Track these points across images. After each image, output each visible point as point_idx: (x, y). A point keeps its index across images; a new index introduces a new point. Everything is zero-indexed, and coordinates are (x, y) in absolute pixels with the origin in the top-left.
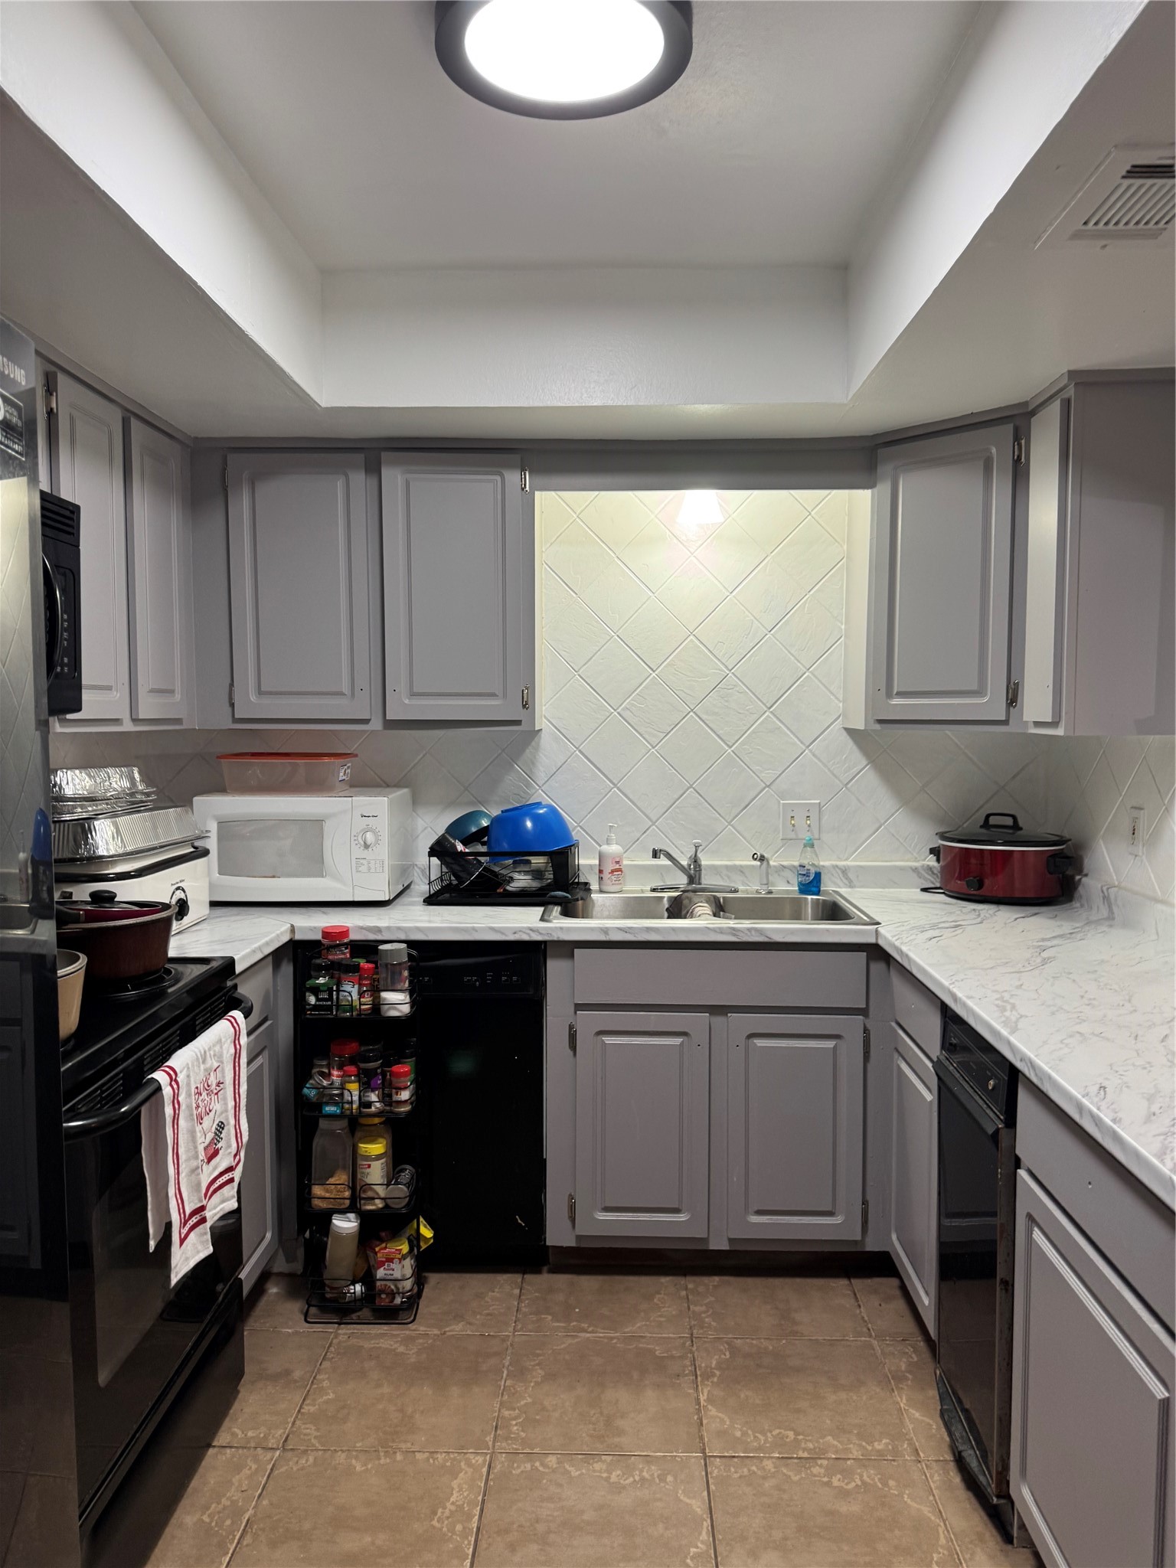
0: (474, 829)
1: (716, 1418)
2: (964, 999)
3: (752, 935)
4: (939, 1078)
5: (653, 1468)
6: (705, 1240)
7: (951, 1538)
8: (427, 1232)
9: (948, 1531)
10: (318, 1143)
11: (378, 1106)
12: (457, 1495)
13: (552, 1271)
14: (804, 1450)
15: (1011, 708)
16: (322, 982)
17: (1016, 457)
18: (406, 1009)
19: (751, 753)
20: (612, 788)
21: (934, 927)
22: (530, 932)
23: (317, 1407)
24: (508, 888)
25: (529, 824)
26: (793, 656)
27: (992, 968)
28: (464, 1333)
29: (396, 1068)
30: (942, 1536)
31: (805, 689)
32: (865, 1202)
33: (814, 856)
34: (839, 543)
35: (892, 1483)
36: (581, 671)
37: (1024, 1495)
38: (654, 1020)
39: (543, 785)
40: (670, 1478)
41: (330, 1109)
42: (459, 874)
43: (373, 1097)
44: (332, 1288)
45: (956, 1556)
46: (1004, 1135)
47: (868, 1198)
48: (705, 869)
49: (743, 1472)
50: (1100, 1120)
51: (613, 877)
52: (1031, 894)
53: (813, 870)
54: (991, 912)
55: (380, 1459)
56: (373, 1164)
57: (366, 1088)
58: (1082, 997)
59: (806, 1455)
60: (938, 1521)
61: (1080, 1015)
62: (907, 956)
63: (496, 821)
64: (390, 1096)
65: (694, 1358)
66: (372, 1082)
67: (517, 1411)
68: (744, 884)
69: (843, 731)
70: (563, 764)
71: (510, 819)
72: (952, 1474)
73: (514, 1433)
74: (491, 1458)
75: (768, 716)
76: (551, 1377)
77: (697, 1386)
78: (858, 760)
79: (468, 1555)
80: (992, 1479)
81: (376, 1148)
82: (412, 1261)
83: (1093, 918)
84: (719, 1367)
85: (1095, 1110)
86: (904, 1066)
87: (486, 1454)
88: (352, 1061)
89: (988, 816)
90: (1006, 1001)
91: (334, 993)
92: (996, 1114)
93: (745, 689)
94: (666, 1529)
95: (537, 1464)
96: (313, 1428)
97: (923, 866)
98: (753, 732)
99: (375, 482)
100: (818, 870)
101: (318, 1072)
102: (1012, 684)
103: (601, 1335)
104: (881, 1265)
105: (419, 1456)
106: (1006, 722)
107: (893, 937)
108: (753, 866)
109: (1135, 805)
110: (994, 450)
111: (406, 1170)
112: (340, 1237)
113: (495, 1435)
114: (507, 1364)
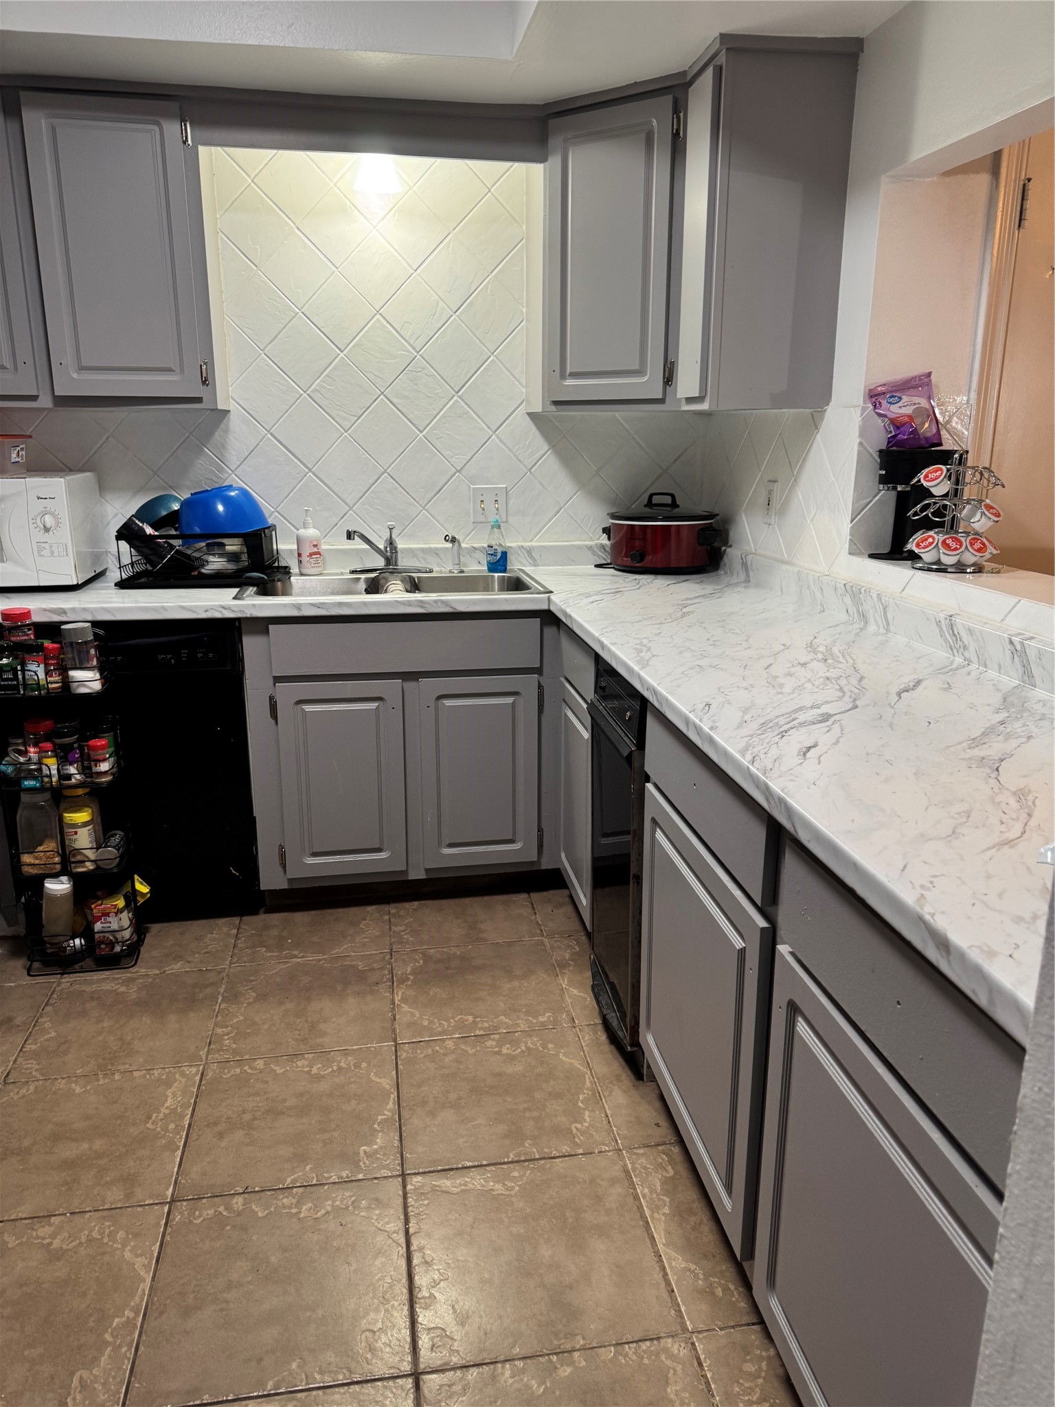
0: (164, 513)
1: (407, 1013)
2: (609, 645)
3: (439, 607)
4: (592, 718)
5: (350, 1058)
6: (405, 872)
7: (595, 1082)
8: (142, 888)
9: (593, 1077)
10: (21, 816)
11: (77, 778)
12: (172, 1100)
13: (267, 912)
14: (481, 1029)
15: (668, 387)
16: (5, 662)
17: (674, 131)
18: (97, 686)
19: (442, 437)
20: (308, 473)
21: (599, 593)
22: (222, 610)
23: (38, 1045)
24: (203, 571)
25: (220, 508)
26: (478, 339)
27: (638, 622)
28: (183, 970)
29: (92, 742)
30: (588, 1080)
31: (490, 373)
32: (540, 830)
33: (501, 537)
34: (518, 223)
35: (550, 1046)
36: (267, 349)
37: (649, 1040)
38: (349, 688)
39: (236, 470)
40: (364, 1065)
41: (29, 783)
42: (150, 557)
43: (72, 770)
44: (52, 944)
45: (597, 1094)
46: (636, 755)
47: (544, 826)
48: (402, 553)
49: (427, 1052)
50: (701, 729)
51: (311, 560)
52: (683, 564)
53: (500, 550)
54: (649, 580)
55: (98, 1080)
56: (79, 830)
57: (64, 762)
58: (708, 639)
59: (482, 1032)
60: (585, 1070)
61: (703, 652)
62: (570, 616)
63: (185, 504)
64: (90, 768)
65: (392, 968)
66: (69, 756)
67: (230, 1028)
68: (439, 565)
69: (527, 416)
70: (255, 448)
71: (200, 502)
72: (599, 1033)
73: (226, 1046)
74: (204, 1068)
75: (456, 401)
76: (262, 997)
77: (393, 990)
78: (540, 445)
79: (180, 1146)
80: (627, 1032)
81: (82, 816)
82: (130, 915)
83: (732, 582)
84: (413, 973)
85: (697, 721)
86: (570, 714)
87: (200, 1065)
88: (48, 738)
89: (651, 496)
90: (645, 646)
91: (19, 672)
92: (630, 739)
93: (434, 372)
94: (359, 1104)
95: (246, 1068)
96: (34, 1063)
97: (597, 544)
98: (443, 417)
99: (17, 126)
100: (504, 550)
101: (13, 750)
102: (668, 362)
103: (311, 959)
104: (552, 880)
105: (136, 1074)
106: (661, 401)
107: (561, 602)
108: (447, 548)
109: (771, 479)
110: (655, 123)
111: (116, 835)
112: (54, 898)
113: (208, 1050)
114: (222, 991)
